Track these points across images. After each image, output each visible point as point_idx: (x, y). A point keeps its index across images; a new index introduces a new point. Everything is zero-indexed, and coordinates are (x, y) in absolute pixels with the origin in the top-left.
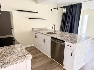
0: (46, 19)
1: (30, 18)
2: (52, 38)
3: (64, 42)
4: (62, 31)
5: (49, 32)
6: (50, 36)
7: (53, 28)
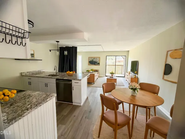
0: (42, 60)
1: (15, 59)
2: (57, 80)
3: (71, 81)
4: (62, 72)
5: (50, 75)
6: (54, 78)
7: (55, 69)
